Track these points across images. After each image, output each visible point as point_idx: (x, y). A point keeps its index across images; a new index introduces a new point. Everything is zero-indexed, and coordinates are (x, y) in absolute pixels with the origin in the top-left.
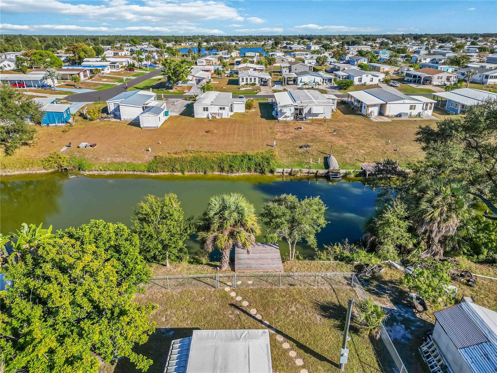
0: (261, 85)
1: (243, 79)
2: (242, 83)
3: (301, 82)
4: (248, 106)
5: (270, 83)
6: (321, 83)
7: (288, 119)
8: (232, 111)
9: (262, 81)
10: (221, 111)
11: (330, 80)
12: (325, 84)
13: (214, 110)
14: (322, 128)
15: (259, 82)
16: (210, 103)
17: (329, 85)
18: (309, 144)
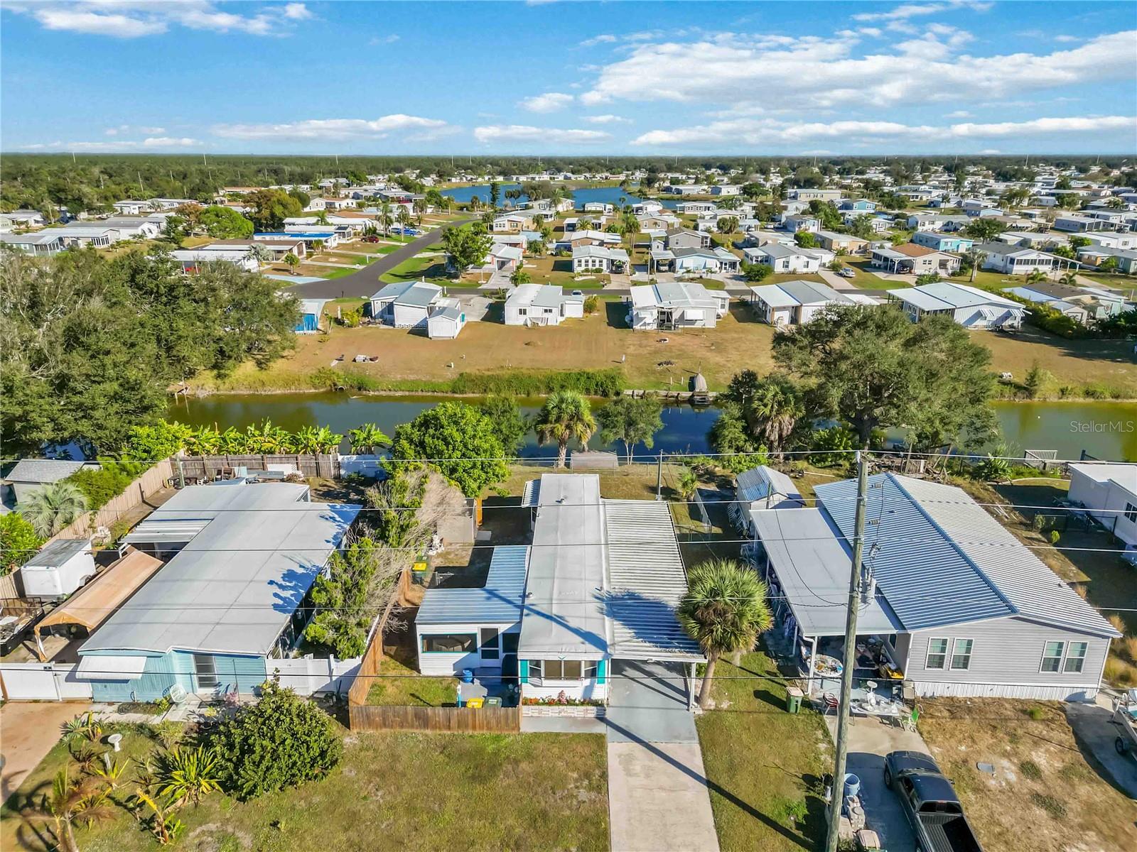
0: (612, 272)
1: (580, 261)
2: (578, 269)
3: (681, 267)
4: (588, 308)
5: (627, 268)
6: (717, 269)
7: (648, 328)
8: (562, 315)
9: (613, 265)
10: (546, 315)
11: (733, 265)
12: (723, 271)
13: (535, 313)
14: (697, 341)
15: (608, 268)
16: (528, 302)
17: (731, 272)
18: (673, 361)
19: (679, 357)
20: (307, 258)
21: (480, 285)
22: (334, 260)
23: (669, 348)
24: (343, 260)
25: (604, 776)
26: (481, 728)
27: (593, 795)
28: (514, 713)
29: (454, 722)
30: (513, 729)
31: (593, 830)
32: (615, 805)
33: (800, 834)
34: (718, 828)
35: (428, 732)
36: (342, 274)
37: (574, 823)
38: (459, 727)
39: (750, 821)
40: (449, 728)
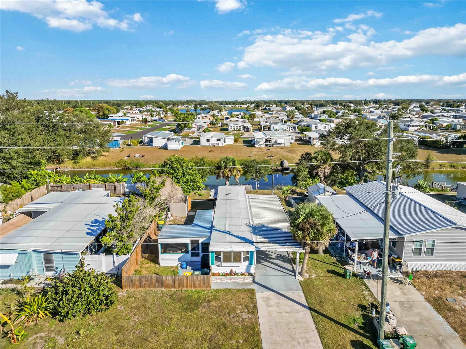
0: (244, 131)
1: (231, 127)
2: (230, 130)
3: (273, 129)
5: (251, 130)
6: (288, 130)
7: (262, 146)
8: (225, 142)
9: (245, 129)
10: (218, 142)
11: (295, 128)
13: (213, 141)
15: (243, 129)
16: (211, 137)
17: (294, 131)
18: (273, 156)
19: (275, 155)
20: (117, 127)
21: (190, 135)
22: (128, 128)
23: (272, 152)
24: (132, 128)
25: (255, 307)
26: (191, 287)
27: (250, 316)
28: (207, 278)
29: (176, 284)
30: (207, 287)
31: (251, 332)
32: (261, 320)
33: (361, 331)
34: (318, 330)
35: (164, 289)
36: (132, 133)
37: (241, 329)
38: (179, 286)
39: (335, 326)
40: (174, 287)
